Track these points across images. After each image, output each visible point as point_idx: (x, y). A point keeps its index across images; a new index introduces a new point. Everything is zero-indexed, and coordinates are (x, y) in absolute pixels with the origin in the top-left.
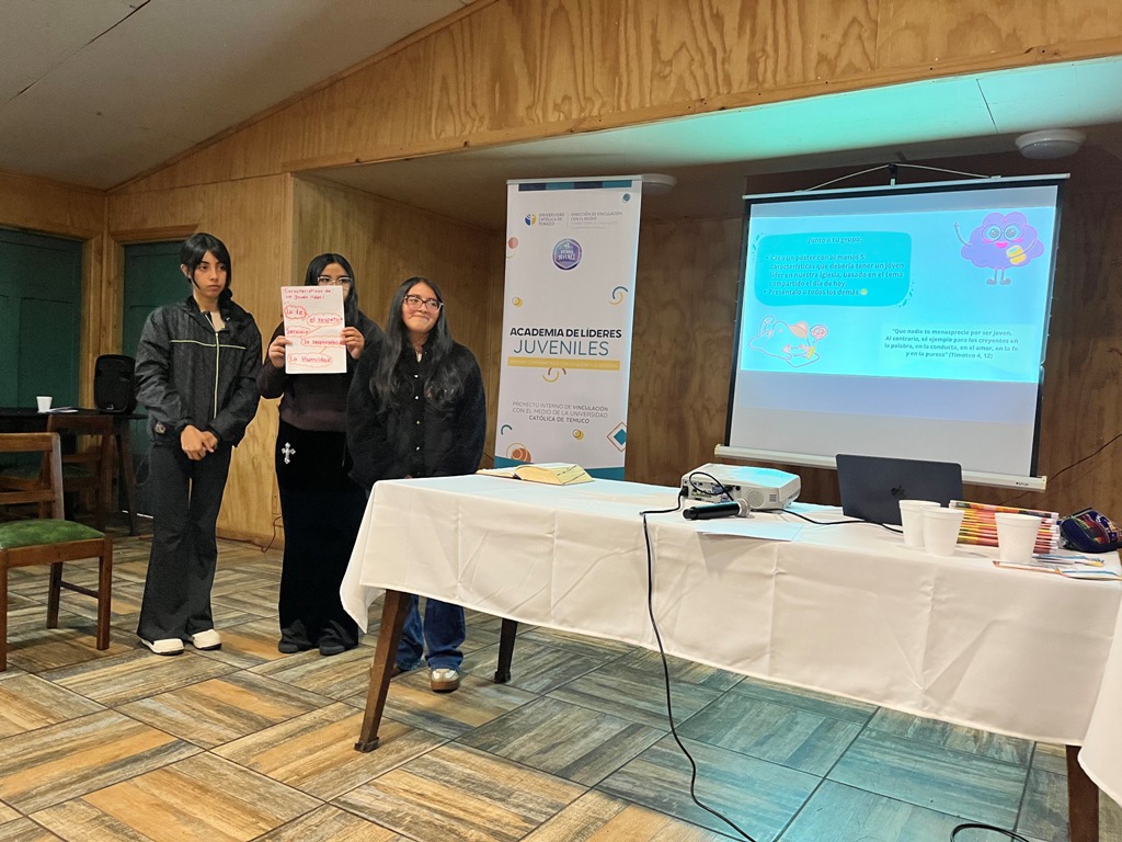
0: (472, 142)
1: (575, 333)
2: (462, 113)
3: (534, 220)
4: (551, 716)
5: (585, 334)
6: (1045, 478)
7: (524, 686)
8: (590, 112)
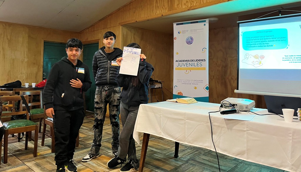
1: (193, 61)
2: (161, 8)
3: (181, 32)
4: (189, 168)
7: (182, 159)
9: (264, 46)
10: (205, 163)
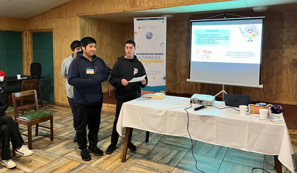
0: (126, 10)
1: (152, 54)
2: (123, 4)
3: (141, 27)
4: (161, 150)
5: (154, 54)
6: (262, 85)
7: (152, 143)
8: (155, 4)
9: (212, 43)
10: (172, 144)
